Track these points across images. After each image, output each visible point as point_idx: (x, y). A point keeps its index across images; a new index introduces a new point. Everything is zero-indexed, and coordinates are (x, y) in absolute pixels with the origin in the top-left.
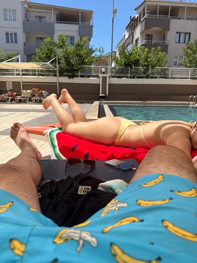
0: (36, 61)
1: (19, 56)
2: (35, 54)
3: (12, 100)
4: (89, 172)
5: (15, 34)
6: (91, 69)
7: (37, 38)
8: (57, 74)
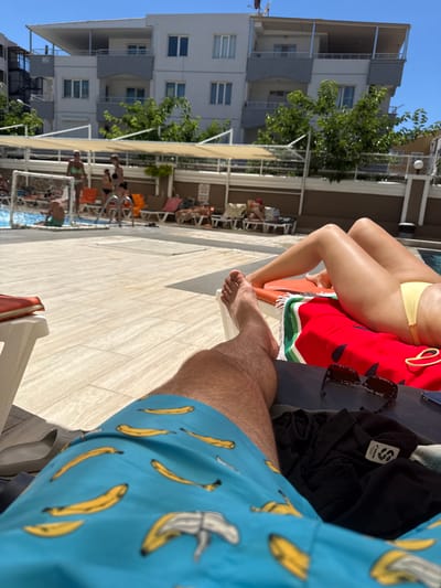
0: (264, 142)
1: (231, 131)
2: (264, 127)
3: (205, 222)
4: (380, 411)
5: (229, 85)
6: (387, 162)
7: (272, 93)
8: (306, 170)
